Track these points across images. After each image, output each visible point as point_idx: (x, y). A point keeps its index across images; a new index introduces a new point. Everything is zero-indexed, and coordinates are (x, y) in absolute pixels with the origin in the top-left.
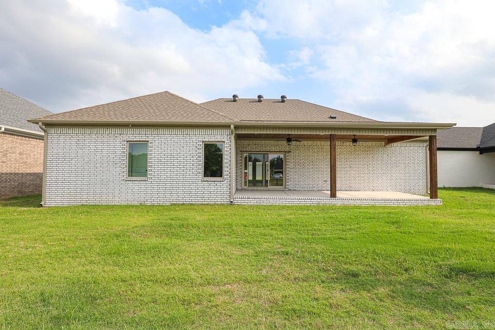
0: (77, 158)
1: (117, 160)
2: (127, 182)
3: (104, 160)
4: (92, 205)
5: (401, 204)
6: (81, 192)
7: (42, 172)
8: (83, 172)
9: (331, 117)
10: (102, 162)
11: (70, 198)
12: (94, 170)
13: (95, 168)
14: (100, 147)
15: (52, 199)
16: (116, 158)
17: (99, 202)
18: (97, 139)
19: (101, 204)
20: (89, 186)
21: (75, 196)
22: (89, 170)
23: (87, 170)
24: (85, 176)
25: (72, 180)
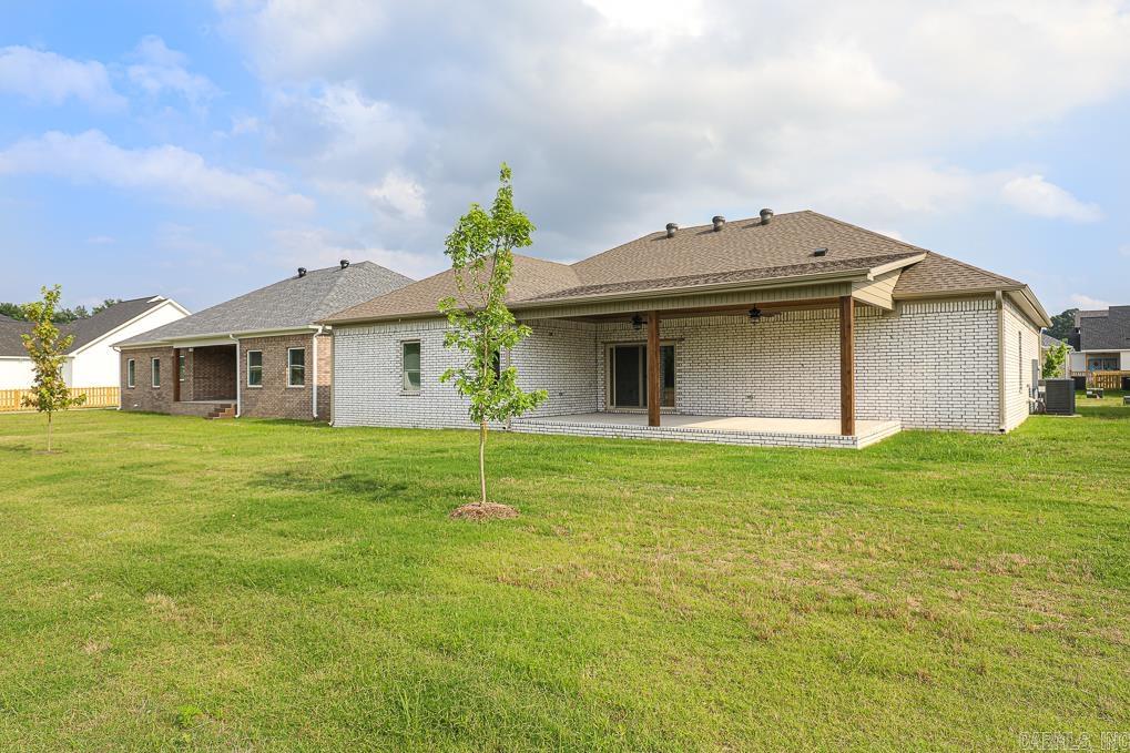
0: (358, 366)
1: (392, 368)
2: (402, 397)
3: (381, 368)
5: (767, 442)
6: (363, 410)
7: (329, 384)
9: (817, 254)
10: (379, 370)
11: (354, 416)
12: (372, 381)
13: (373, 378)
15: (339, 419)
16: (391, 365)
17: (377, 423)
18: (374, 340)
20: (369, 402)
21: (358, 415)
23: (367, 381)
24: (365, 389)
25: (355, 394)
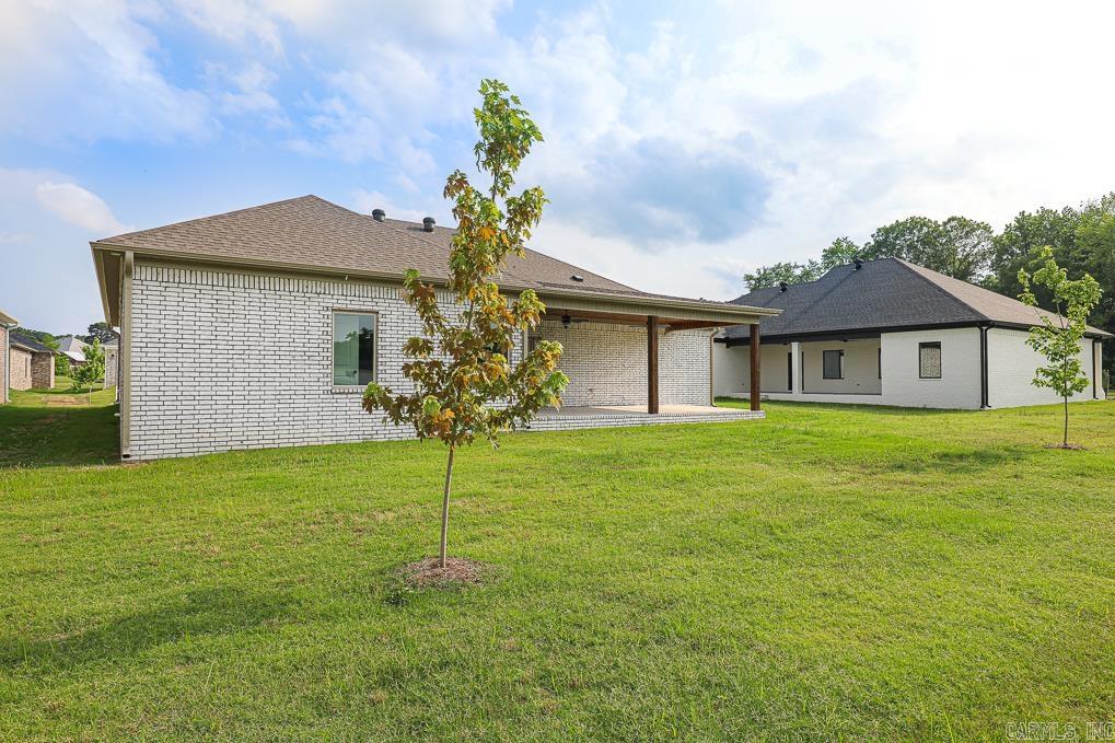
0: (214, 342)
1: (311, 350)
2: (336, 396)
3: (282, 349)
4: (255, 450)
6: (226, 421)
8: (230, 375)
9: (574, 278)
10: (277, 353)
11: (199, 435)
12: (258, 370)
13: (262, 366)
14: (271, 320)
15: (148, 442)
16: (309, 345)
17: (271, 442)
18: (263, 300)
19: (276, 446)
20: (247, 407)
21: (212, 430)
22: (247, 370)
23: (242, 370)
24: (235, 384)
25: (202, 393)
